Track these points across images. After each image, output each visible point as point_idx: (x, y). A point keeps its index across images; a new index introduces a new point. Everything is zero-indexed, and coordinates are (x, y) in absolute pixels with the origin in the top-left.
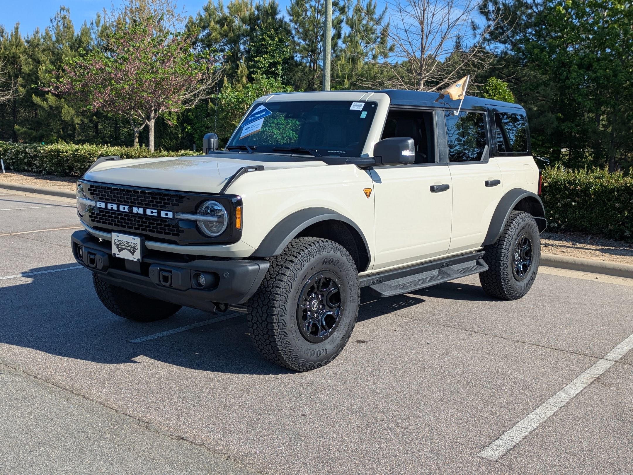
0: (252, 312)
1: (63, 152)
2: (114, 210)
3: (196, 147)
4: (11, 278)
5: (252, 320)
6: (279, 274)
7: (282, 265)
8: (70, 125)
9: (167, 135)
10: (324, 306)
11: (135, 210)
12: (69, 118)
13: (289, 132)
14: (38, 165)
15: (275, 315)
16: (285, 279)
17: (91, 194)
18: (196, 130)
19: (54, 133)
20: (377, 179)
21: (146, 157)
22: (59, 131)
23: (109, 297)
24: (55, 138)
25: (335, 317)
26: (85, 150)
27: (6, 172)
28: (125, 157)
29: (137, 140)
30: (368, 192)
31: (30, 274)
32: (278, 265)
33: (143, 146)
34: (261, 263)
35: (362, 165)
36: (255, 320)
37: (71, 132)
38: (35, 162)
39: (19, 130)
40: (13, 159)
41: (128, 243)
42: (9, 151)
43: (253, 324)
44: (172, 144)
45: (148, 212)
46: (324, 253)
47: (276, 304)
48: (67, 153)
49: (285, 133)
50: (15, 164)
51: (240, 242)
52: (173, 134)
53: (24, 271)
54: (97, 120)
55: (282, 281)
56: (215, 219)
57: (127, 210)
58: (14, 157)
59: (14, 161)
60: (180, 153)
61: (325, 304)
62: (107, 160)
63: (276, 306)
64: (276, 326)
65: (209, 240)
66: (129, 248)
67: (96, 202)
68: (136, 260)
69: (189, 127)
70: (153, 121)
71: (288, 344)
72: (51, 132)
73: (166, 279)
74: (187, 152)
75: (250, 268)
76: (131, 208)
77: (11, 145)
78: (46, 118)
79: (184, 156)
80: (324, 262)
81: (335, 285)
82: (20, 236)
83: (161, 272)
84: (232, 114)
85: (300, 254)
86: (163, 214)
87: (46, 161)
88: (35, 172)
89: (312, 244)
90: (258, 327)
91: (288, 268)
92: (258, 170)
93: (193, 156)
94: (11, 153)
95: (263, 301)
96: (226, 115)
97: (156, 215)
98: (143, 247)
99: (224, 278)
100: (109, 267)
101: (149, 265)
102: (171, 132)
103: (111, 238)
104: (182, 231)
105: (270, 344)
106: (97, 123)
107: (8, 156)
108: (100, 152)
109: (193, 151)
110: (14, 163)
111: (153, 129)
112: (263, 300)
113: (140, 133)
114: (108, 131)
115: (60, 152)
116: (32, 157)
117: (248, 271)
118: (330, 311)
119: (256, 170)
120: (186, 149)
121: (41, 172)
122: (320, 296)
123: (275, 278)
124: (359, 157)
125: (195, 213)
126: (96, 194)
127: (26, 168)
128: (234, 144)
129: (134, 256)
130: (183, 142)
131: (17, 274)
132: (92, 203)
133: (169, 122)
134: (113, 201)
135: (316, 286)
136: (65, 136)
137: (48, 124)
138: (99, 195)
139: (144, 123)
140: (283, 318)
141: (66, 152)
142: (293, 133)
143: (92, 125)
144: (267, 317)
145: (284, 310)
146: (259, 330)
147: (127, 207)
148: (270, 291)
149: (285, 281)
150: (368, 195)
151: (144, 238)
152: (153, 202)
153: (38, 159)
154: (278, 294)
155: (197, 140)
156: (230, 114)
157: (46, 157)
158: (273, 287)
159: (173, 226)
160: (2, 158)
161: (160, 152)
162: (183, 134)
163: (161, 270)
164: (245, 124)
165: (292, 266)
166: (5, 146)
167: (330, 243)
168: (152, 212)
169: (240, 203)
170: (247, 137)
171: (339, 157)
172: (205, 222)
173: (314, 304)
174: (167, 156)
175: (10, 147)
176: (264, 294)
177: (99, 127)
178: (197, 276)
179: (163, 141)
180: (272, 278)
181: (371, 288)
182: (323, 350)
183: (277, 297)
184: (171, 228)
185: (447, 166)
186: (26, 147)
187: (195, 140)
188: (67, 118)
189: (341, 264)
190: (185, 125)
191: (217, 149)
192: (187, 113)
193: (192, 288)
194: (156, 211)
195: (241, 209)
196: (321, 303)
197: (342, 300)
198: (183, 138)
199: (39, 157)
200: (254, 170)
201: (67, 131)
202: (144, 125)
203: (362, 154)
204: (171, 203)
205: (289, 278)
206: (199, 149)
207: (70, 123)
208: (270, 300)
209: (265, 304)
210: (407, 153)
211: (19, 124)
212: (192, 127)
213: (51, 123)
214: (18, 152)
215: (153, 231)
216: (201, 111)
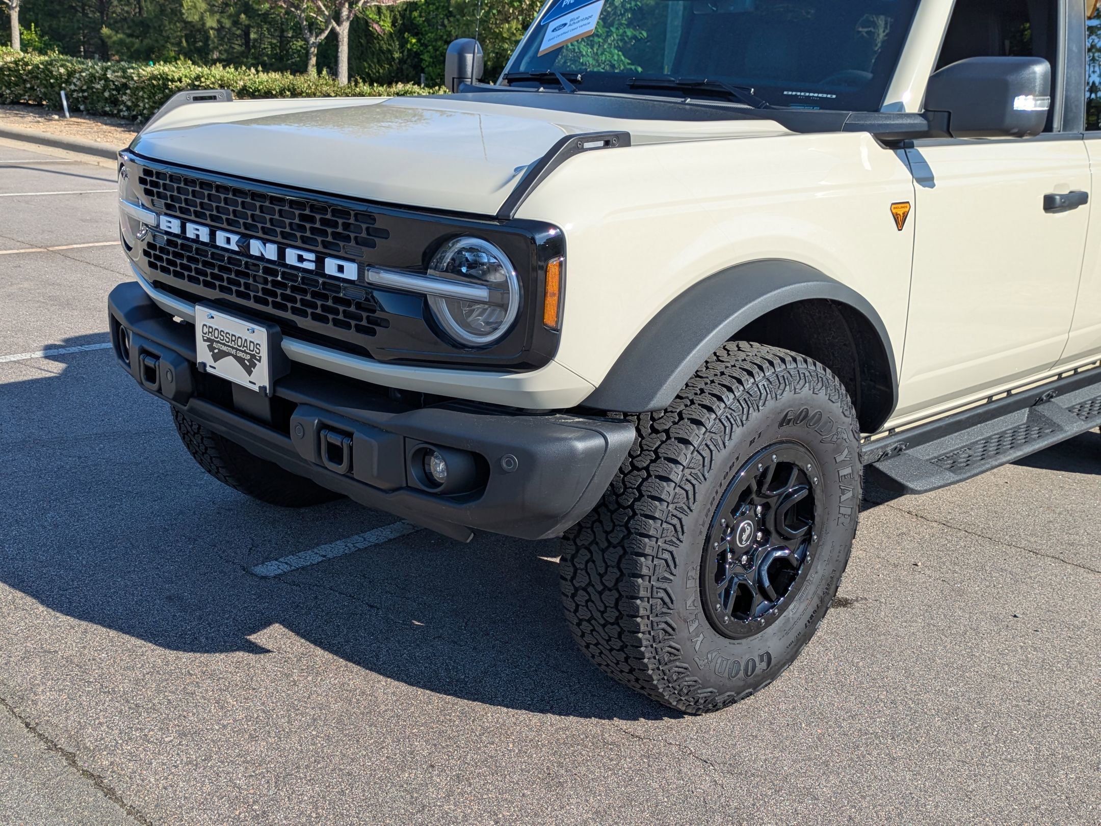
0: (573, 557)
1: (173, 81)
2: (203, 243)
3: (427, 79)
4: (18, 362)
5: (573, 578)
6: (658, 457)
7: (667, 432)
8: (199, 30)
9: (373, 54)
10: (767, 533)
11: (256, 248)
12: (196, 18)
13: (610, 53)
14: (129, 103)
15: (642, 576)
16: (676, 474)
17: (148, 192)
18: (426, 46)
19: (172, 44)
20: (926, 179)
21: (329, 96)
22: (181, 42)
23: (206, 449)
24: (173, 54)
25: (795, 563)
26: (214, 77)
27: (71, 117)
28: (288, 93)
29: (313, 60)
30: (900, 212)
31: (62, 351)
32: (654, 430)
33: (324, 72)
34: (612, 430)
35: (890, 134)
36: (582, 580)
37: (200, 44)
38: (124, 98)
39: (110, 37)
40: (83, 91)
41: (236, 338)
42: (77, 75)
43: (576, 589)
44: (381, 71)
45: (291, 256)
46: (787, 395)
47: (649, 545)
48: (181, 82)
49: (602, 54)
50: (88, 101)
51: (552, 366)
52: (383, 53)
53: (50, 342)
54: (247, 22)
55: (667, 480)
56: (481, 293)
57: (234, 247)
58: (85, 87)
59: (86, 94)
60: (394, 89)
61: (772, 529)
62: (197, 99)
63: (648, 551)
64: (643, 606)
65: (463, 355)
66: (240, 354)
67: (158, 214)
68: (256, 388)
69: (414, 41)
70: (346, 25)
71: (674, 653)
72: (167, 42)
73: (335, 454)
74: (409, 87)
75: (580, 446)
76: (245, 239)
77: (80, 63)
78: (156, 16)
79: (403, 95)
80: (785, 421)
81: (804, 478)
82: (64, 255)
83: (322, 433)
84: (499, 12)
85: (720, 399)
86: (331, 267)
87: (142, 97)
88: (124, 118)
89: (755, 370)
90: (590, 600)
91: (686, 442)
92: (614, 146)
93: (419, 96)
94: (79, 79)
95: (607, 533)
96: (487, 13)
97: (311, 266)
98: (276, 354)
99: (503, 472)
100: (191, 395)
101: (291, 406)
102: (381, 49)
103: (194, 318)
104: (383, 323)
105: (622, 649)
106: (248, 27)
107: (75, 85)
108: (241, 83)
109: (419, 85)
110: (85, 98)
111: (346, 40)
112: (609, 529)
113: (319, 45)
114: (268, 44)
115: (168, 80)
116: (117, 89)
117: (573, 453)
118: (781, 548)
119: (607, 144)
120: (406, 81)
121: (135, 118)
122: (759, 508)
123: (647, 469)
124: (877, 110)
125: (421, 270)
126: (159, 195)
127: (107, 109)
128: (522, 68)
129: (252, 378)
130: (402, 69)
131: (34, 351)
132: (150, 218)
133: (376, 26)
134: (199, 218)
135: (755, 487)
136: (191, 51)
137: (160, 27)
138: (165, 198)
139: (327, 27)
140: (665, 585)
141: (180, 80)
142: (618, 55)
143: (239, 32)
144: (618, 581)
145: (671, 564)
146: (593, 609)
147: (234, 238)
148: (632, 507)
149: (677, 480)
150: (900, 221)
151: (278, 329)
152: (302, 228)
153: (128, 91)
154: (654, 518)
155: (427, 66)
156: (495, 11)
157: (143, 88)
158: (641, 495)
159: (359, 306)
160: (64, 89)
161: (356, 85)
162: (402, 52)
163: (323, 426)
164: (549, 18)
165: (697, 436)
166: (69, 65)
167: (802, 366)
168: (301, 259)
169: (557, 246)
170: (557, 51)
171: (817, 110)
172: (451, 300)
173: (743, 530)
174: (370, 95)
175: (78, 67)
176: (612, 512)
177: (252, 36)
178: (423, 455)
179: (366, 65)
180: (639, 470)
181: (877, 470)
182: (761, 657)
183: (653, 527)
184: (352, 309)
185: (1081, 142)
186: (107, 68)
187: (424, 65)
188: (194, 18)
189: (826, 423)
190: (406, 35)
191: (480, 81)
192: (411, 12)
193: (409, 488)
194: (311, 256)
195: (562, 266)
196: (761, 525)
197: (817, 519)
198: (402, 61)
199: (130, 88)
200: (601, 143)
201: (195, 42)
202: (327, 32)
203: (886, 103)
204: (352, 235)
205: (687, 471)
206: (434, 81)
207: (199, 26)
208: (630, 533)
209: (615, 541)
210: (1025, 103)
211: (109, 26)
212: (419, 40)
213: (165, 26)
214: (92, 78)
215: (304, 314)
216: (437, 9)
